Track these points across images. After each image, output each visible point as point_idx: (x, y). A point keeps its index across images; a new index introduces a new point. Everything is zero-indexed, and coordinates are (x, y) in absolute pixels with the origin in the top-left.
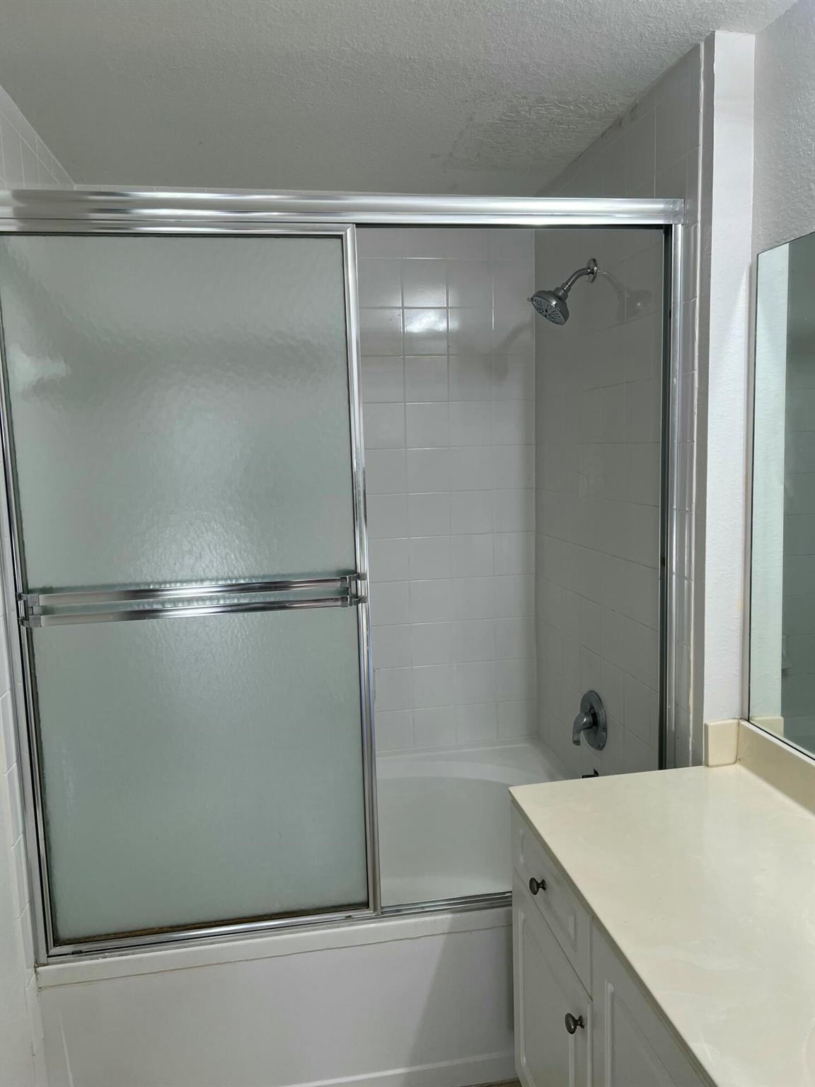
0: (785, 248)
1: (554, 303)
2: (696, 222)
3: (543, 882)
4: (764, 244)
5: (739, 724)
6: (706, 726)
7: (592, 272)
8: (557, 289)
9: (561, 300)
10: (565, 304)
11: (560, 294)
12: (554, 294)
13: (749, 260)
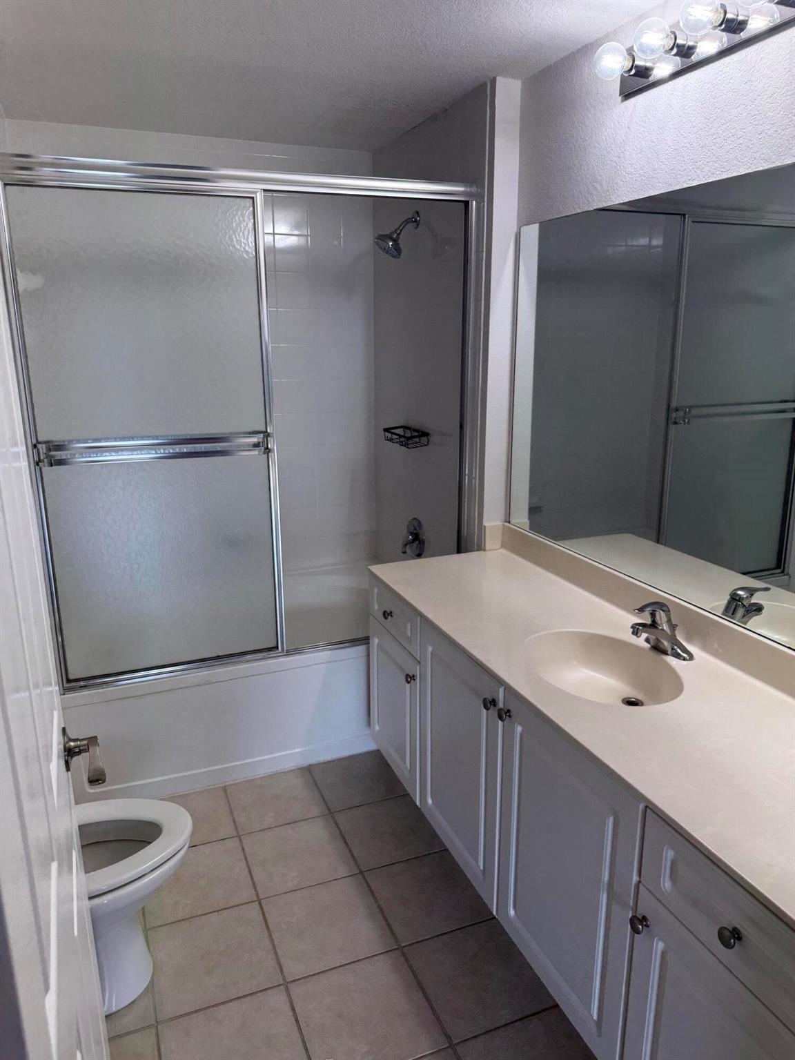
0: (536, 226)
1: (391, 243)
2: (484, 202)
3: (391, 612)
4: (524, 221)
5: (504, 525)
6: (485, 527)
7: (416, 221)
8: (392, 233)
9: (394, 241)
10: (398, 244)
11: (395, 236)
12: (390, 237)
13: (515, 229)
